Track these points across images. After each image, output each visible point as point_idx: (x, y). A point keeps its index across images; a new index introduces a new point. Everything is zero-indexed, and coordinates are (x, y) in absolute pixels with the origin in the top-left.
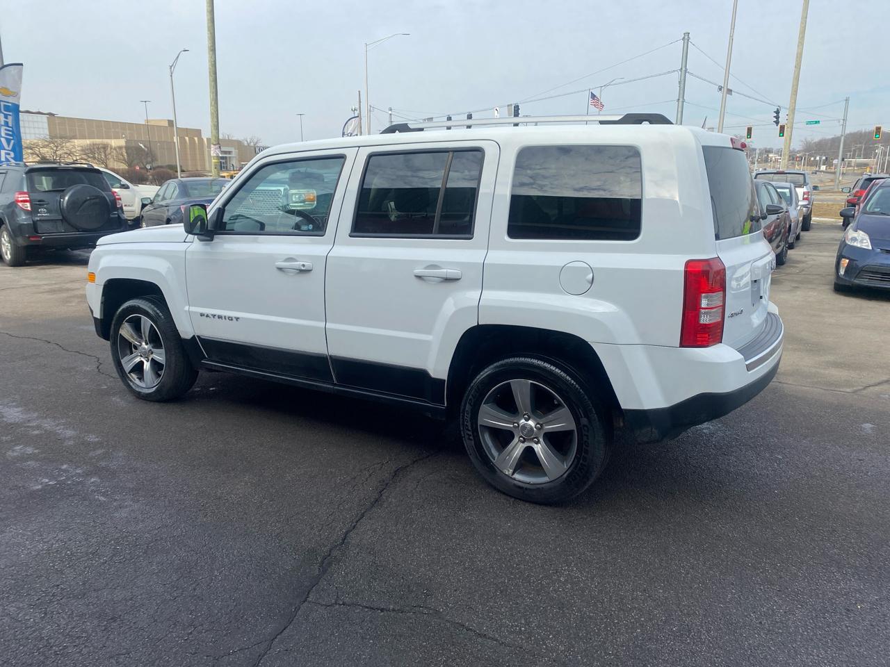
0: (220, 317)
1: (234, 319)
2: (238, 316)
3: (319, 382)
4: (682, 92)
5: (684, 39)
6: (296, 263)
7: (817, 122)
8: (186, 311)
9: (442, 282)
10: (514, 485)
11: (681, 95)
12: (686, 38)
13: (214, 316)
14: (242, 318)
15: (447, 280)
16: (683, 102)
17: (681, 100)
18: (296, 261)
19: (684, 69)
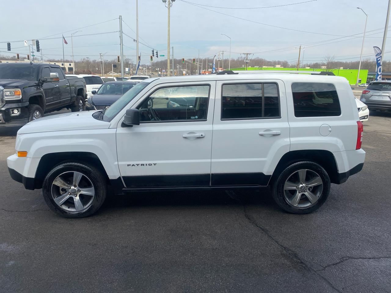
0: (142, 165)
1: (153, 165)
2: (155, 163)
3: (201, 187)
4: (121, 41)
5: (119, 18)
6: (197, 134)
7: (164, 56)
8: (115, 165)
9: (272, 136)
10: (299, 209)
11: (121, 42)
12: (120, 18)
13: (138, 165)
14: (158, 163)
15: (274, 135)
16: (122, 45)
17: (122, 44)
18: (195, 133)
19: (121, 31)
